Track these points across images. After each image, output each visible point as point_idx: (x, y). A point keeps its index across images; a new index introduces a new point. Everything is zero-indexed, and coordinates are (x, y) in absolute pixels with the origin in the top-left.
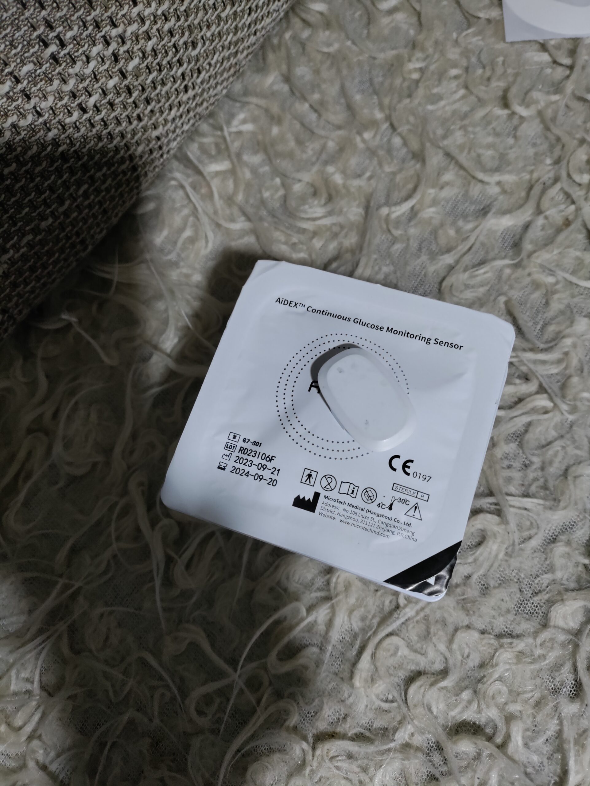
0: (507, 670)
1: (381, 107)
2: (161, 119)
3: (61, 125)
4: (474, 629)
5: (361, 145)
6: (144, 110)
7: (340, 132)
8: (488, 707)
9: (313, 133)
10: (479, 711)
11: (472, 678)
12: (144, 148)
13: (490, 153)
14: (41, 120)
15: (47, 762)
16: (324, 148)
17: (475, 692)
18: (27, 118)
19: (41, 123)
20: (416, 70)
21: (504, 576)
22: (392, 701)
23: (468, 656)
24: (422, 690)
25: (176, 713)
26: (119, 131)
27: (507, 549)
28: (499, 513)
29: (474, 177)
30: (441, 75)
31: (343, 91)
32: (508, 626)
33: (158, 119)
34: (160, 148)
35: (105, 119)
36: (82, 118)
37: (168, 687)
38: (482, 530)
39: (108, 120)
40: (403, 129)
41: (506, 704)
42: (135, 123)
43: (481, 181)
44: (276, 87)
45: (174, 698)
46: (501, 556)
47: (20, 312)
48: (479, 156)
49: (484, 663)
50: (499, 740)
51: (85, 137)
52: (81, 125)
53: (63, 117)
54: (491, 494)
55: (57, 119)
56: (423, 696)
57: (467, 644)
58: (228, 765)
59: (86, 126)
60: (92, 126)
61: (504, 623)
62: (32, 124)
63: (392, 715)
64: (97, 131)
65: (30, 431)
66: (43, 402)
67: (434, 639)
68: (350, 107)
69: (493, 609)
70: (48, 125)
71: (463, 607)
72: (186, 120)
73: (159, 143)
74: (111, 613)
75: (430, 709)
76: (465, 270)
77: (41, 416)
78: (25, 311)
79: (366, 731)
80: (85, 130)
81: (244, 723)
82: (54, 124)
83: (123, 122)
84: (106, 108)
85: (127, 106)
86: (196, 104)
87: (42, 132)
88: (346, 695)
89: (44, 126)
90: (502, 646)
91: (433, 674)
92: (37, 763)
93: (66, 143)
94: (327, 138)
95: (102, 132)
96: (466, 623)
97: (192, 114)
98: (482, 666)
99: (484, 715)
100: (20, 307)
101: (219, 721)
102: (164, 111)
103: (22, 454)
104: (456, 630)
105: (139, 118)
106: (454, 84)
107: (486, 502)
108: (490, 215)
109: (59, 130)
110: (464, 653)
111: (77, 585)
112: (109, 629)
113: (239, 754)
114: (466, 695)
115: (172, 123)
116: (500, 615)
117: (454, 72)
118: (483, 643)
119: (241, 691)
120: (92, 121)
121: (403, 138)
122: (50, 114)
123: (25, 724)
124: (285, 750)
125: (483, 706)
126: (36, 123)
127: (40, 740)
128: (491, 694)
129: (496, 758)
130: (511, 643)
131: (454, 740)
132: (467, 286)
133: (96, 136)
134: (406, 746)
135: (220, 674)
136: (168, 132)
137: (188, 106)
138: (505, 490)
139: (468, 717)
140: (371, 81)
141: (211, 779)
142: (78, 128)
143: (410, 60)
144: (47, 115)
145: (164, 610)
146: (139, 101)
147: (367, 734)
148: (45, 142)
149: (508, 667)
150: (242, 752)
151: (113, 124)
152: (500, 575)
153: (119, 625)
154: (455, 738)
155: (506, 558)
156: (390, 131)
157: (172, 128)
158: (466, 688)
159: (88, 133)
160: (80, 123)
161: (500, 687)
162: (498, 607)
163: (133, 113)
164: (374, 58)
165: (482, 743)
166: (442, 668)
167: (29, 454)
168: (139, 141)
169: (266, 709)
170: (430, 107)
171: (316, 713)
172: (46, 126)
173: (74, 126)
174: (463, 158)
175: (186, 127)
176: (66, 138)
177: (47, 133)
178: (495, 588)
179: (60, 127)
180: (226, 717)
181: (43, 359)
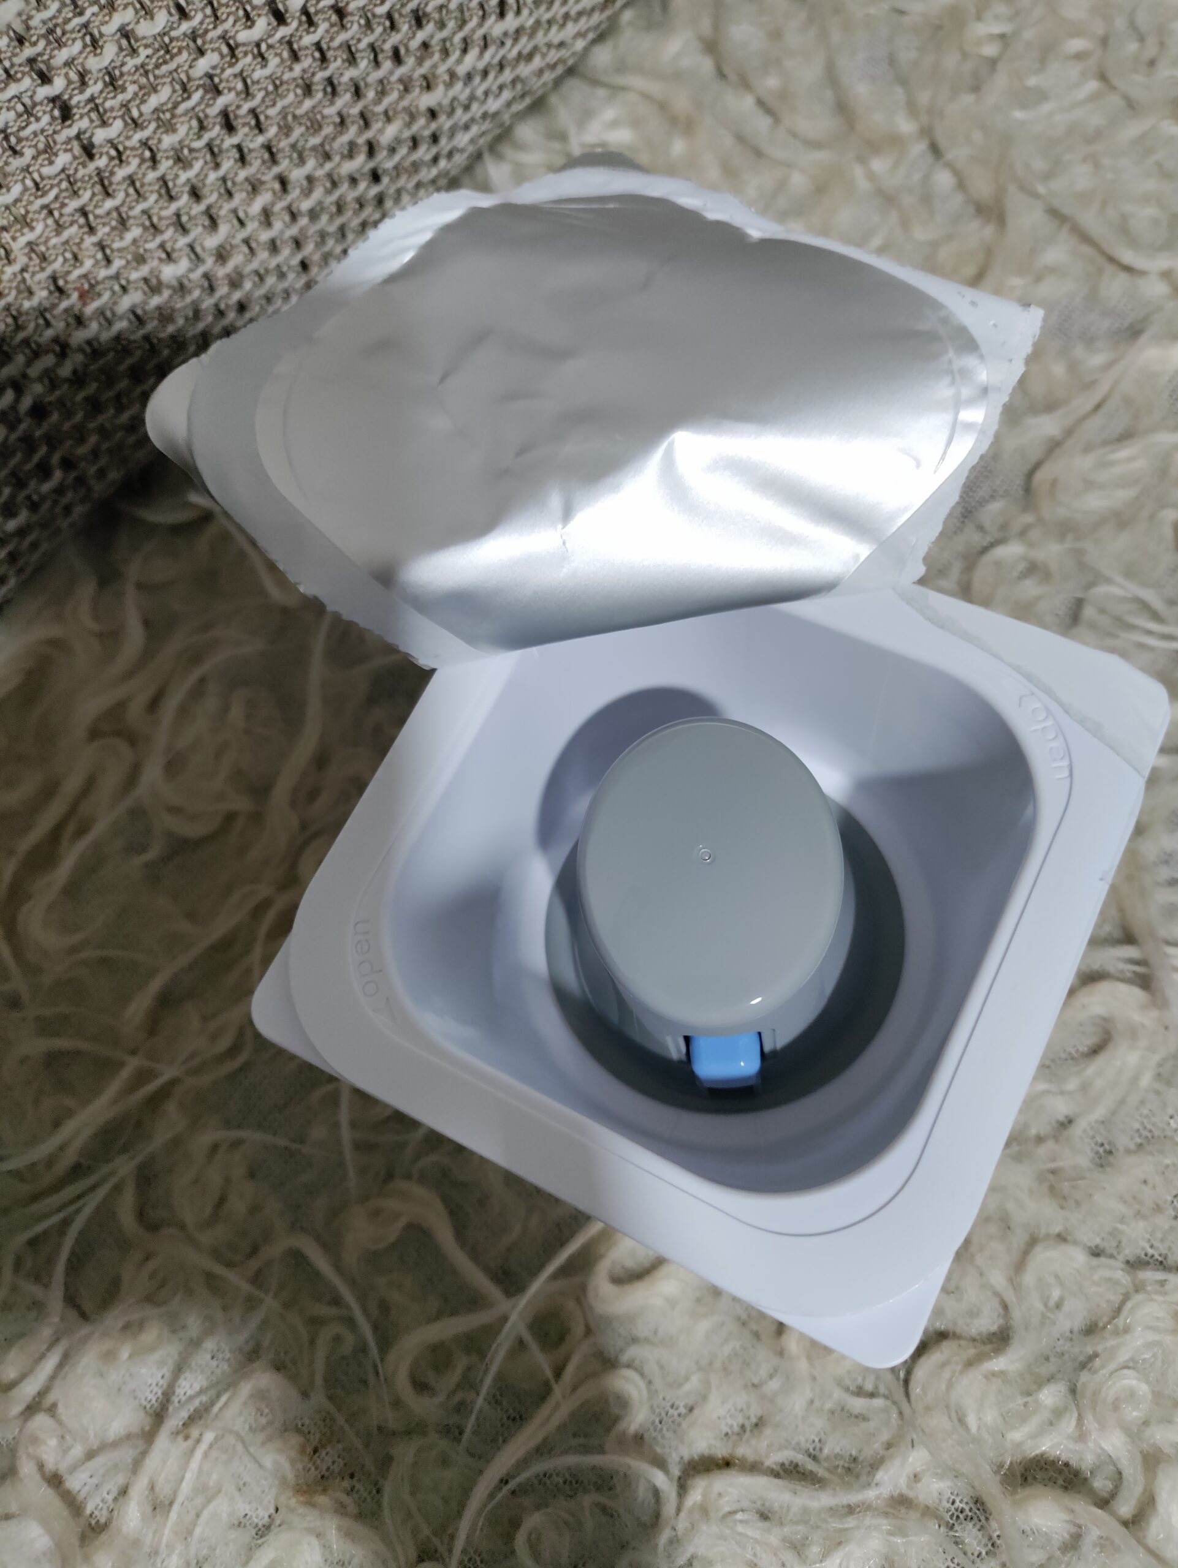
0: (1149, 1345)
1: (912, 109)
2: (442, 69)
3: (229, 45)
4: (1075, 1243)
5: (863, 184)
6: (409, 39)
7: (821, 156)
8: (1102, 1427)
9: (759, 153)
10: (1081, 1436)
11: (1066, 1356)
12: (401, 131)
13: (1150, 211)
14: (185, 26)
15: (63, 1468)
16: (782, 185)
17: (1073, 1391)
18: (156, 17)
19: (185, 34)
20: (992, 37)
21: (1149, 1127)
22: (872, 1395)
23: (1058, 1306)
24: (946, 1374)
25: (364, 1382)
26: (351, 79)
27: (1160, 1065)
28: (1145, 982)
29: (1112, 260)
30: (1046, 52)
31: (832, 77)
32: (1156, 1244)
33: (435, 66)
34: (435, 138)
35: (324, 46)
36: (273, 35)
37: (350, 1322)
38: (1105, 1020)
39: (329, 48)
40: (958, 153)
41: (1146, 1423)
42: (387, 65)
43: (1128, 269)
44: (686, 62)
45: (363, 1349)
46: (1146, 1080)
47: (102, 473)
48: (1124, 218)
49: (1096, 1325)
50: (1125, 1508)
51: (278, 82)
52: (271, 51)
53: (234, 25)
54: (1129, 938)
55: (219, 31)
56: (948, 1389)
57: (1057, 1276)
58: (479, 1512)
59: (280, 55)
60: (295, 57)
61: (1147, 1236)
62: (164, 34)
63: (871, 1425)
64: (304, 71)
65: (94, 734)
66: (130, 674)
67: (979, 1260)
68: (843, 109)
69: (1122, 1199)
70: (199, 42)
71: (1052, 1188)
72: (495, 88)
73: (434, 126)
74: (235, 1144)
75: (961, 1420)
76: (1088, 449)
77: (120, 706)
78: (114, 475)
79: (808, 1460)
80: (278, 66)
81: (519, 1419)
82: (211, 42)
83: (363, 58)
84: (329, 19)
85: (374, 22)
86: (520, 54)
87: (185, 54)
88: (763, 1372)
89: (192, 44)
90: (1139, 1288)
91: (974, 1340)
92: (41, 1466)
93: (234, 88)
94: (789, 166)
95: (313, 74)
96: (1057, 1229)
97: (507, 75)
98: (1091, 1330)
99: (1091, 1445)
100: (103, 461)
101: (462, 1408)
102: (451, 49)
103: (72, 785)
104: (1033, 1242)
105: (397, 57)
106: (1074, 71)
107: (1116, 957)
108: (1144, 339)
109: (222, 56)
110: (1048, 1297)
111: (168, 1073)
112: (228, 1180)
113: (506, 1489)
114: (1050, 1396)
115: (465, 84)
116: (1138, 1215)
117: (1076, 45)
118: (1096, 1277)
119: (521, 1343)
120: (295, 46)
121: (956, 173)
122: (206, 16)
123: (23, 1377)
124: (610, 1489)
125: (1090, 1423)
126: (173, 34)
127: (53, 1416)
128: (1110, 1399)
129: (1117, 1550)
130: (1163, 1283)
131: (1018, 1497)
132: (1089, 485)
133: (300, 81)
134: (901, 1502)
135: (475, 1302)
136: (456, 104)
137: (502, 52)
138: (1163, 933)
139: (1051, 1447)
140: (892, 60)
141: (435, 1541)
142: (263, 58)
143: (979, 18)
144: (199, 17)
145: (358, 1146)
146: (401, 15)
147: (810, 1466)
148: (189, 79)
149: (1152, 1337)
150: (512, 1485)
151: (339, 61)
152: (1142, 1123)
153: (252, 1174)
154: (1022, 1493)
155: (1159, 1086)
156: (929, 158)
157: (464, 97)
158: (1051, 1379)
159: (283, 73)
160: (270, 47)
161: (1134, 1382)
162: (1134, 1198)
163: (384, 41)
164: (901, 12)
165: (1086, 1511)
166: (994, 1328)
167: (90, 784)
168: (391, 113)
169: (574, 1389)
170: (1018, 115)
171: (691, 1410)
172: (195, 41)
173: (256, 51)
174: (1090, 219)
175: (493, 105)
176: (235, 76)
177: (195, 60)
178: (1128, 1152)
179: (225, 50)
180: (480, 1402)
181: (140, 586)
